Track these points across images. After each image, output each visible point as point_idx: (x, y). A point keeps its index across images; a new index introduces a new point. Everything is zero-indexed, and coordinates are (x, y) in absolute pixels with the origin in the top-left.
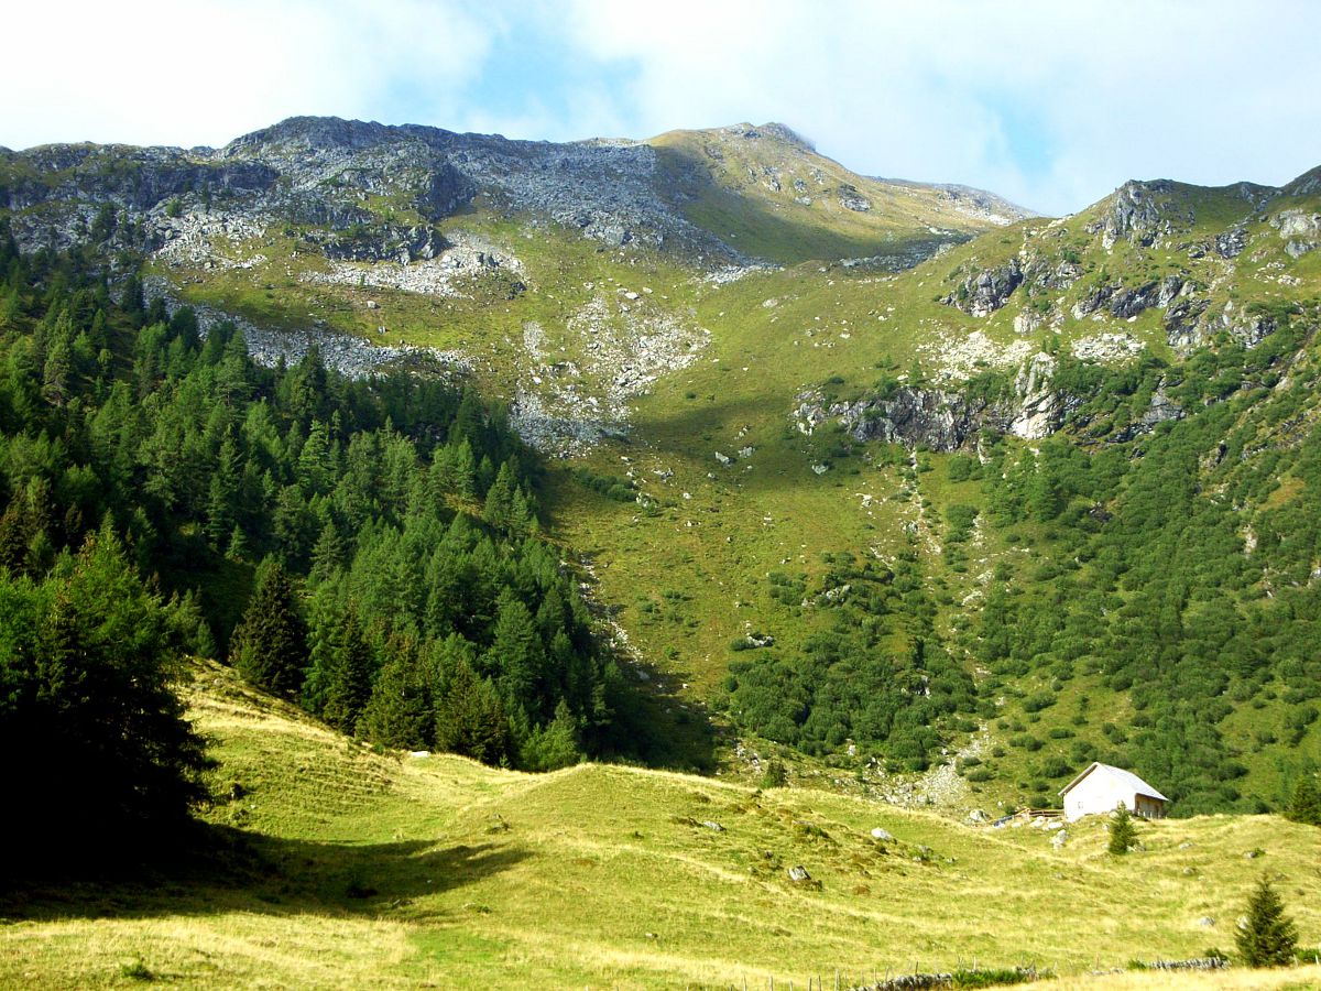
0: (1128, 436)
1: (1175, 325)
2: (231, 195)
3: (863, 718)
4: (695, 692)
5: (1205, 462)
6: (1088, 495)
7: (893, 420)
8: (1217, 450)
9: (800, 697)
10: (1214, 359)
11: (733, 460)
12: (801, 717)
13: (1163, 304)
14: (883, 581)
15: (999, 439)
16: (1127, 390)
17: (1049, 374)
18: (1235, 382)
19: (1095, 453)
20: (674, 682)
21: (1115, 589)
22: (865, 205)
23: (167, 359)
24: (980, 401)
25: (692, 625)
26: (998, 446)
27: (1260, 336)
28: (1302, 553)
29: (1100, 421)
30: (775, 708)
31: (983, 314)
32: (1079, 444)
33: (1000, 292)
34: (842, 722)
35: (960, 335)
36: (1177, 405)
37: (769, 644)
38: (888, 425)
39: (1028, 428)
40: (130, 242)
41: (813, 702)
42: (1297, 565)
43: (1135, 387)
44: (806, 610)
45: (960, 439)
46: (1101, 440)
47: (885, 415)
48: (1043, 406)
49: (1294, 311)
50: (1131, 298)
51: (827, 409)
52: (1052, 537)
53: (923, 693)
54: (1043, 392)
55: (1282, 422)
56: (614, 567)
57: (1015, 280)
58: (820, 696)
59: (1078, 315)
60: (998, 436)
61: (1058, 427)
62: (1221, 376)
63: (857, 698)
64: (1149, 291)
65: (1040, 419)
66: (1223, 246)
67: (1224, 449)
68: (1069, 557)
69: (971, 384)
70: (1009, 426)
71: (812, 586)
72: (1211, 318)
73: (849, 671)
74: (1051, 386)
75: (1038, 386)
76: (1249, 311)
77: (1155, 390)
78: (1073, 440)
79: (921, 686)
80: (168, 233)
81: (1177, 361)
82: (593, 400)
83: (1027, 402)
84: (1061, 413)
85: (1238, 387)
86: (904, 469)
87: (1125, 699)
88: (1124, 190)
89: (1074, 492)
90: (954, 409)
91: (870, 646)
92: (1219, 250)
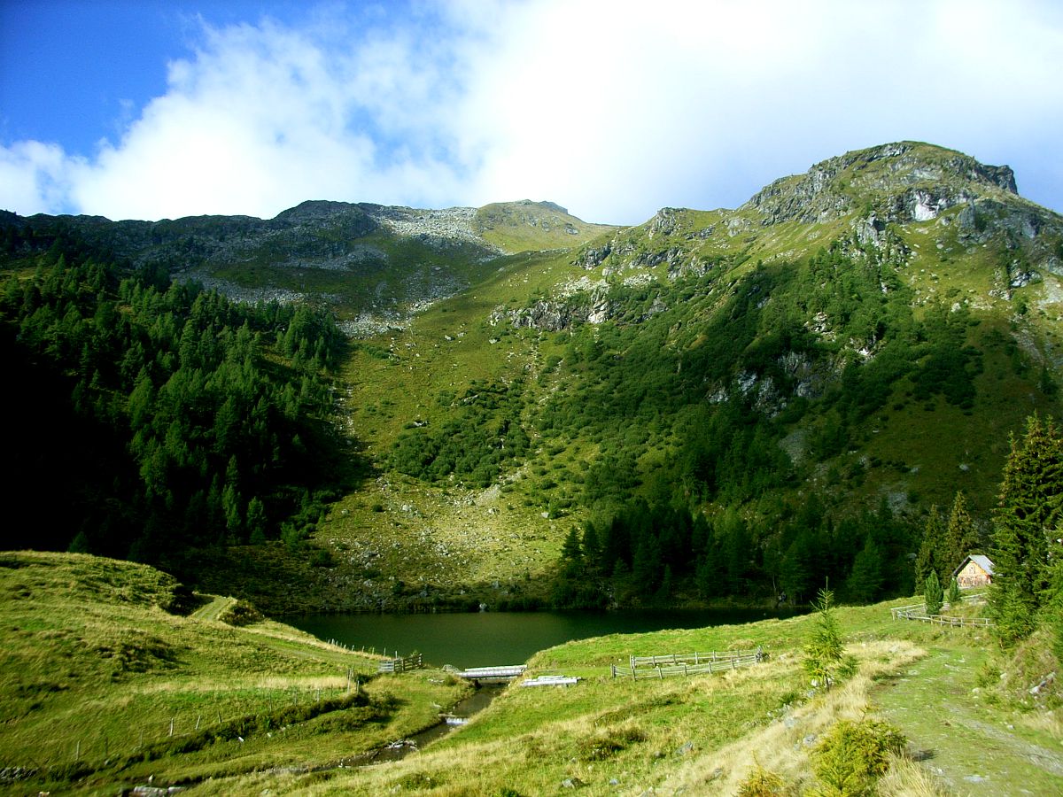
0: (641, 320)
1: (672, 269)
2: (255, 232)
3: (461, 462)
4: (373, 452)
5: (671, 331)
6: (615, 348)
7: (533, 317)
8: (677, 325)
9: (430, 452)
10: (684, 282)
11: (453, 339)
12: (428, 462)
13: (669, 260)
14: (501, 393)
15: (580, 324)
16: (642, 299)
17: (607, 293)
18: (692, 293)
19: (623, 329)
20: (363, 446)
21: (613, 393)
22: (576, 232)
23: (132, 294)
24: (574, 307)
25: (390, 417)
26: (580, 327)
27: (706, 271)
28: (700, 371)
29: (628, 314)
30: (413, 458)
31: (590, 268)
32: (618, 325)
33: (598, 259)
34: (450, 464)
35: (577, 277)
36: (664, 304)
37: (424, 425)
38: (530, 319)
39: (594, 319)
40: (198, 253)
41: (437, 454)
42: (697, 377)
43: (647, 296)
44: (452, 408)
45: (564, 325)
46: (628, 323)
47: (529, 315)
48: (602, 308)
49: (723, 259)
50: (655, 258)
51: (505, 313)
52: (591, 369)
53: (501, 448)
54: (603, 301)
55: (705, 309)
56: (363, 390)
57: (607, 253)
58: (442, 451)
59: (632, 267)
60: (582, 322)
61: (611, 317)
62: (686, 290)
63: (462, 451)
64: (663, 254)
65: (601, 314)
66: (702, 234)
67: (680, 324)
68: (596, 379)
69: (570, 299)
70: (587, 318)
71: (459, 396)
72: (686, 264)
73: (462, 437)
74: (607, 298)
75: (601, 298)
76: (701, 260)
77: (655, 298)
78: (616, 323)
79: (500, 444)
80: (217, 249)
81: (668, 284)
82: (398, 314)
83: (595, 306)
84: (612, 311)
85: (693, 295)
86: (533, 340)
87: (597, 447)
88: (661, 212)
89: (609, 348)
90: (561, 311)
91: (479, 424)
92: (701, 236)
